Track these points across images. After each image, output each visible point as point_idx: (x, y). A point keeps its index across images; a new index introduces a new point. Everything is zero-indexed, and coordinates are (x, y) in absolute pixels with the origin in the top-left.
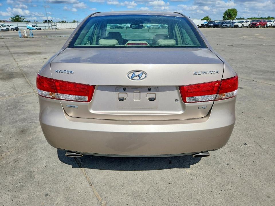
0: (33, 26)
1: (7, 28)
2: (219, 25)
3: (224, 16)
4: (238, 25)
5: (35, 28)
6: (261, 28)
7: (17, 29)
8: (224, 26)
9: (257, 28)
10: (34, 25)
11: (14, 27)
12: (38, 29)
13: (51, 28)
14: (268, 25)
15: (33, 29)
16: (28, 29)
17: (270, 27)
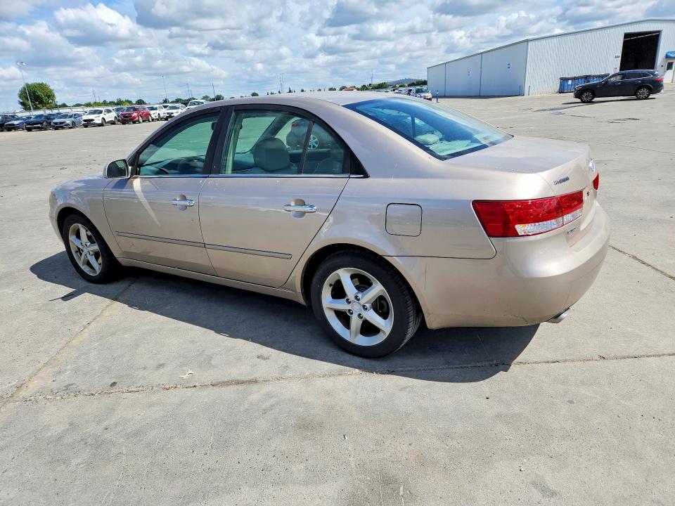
2: (41, 124)
3: (21, 101)
4: (92, 120)
6: (144, 123)
8: (56, 123)
9: (134, 123)
14: (153, 116)
17: (158, 120)
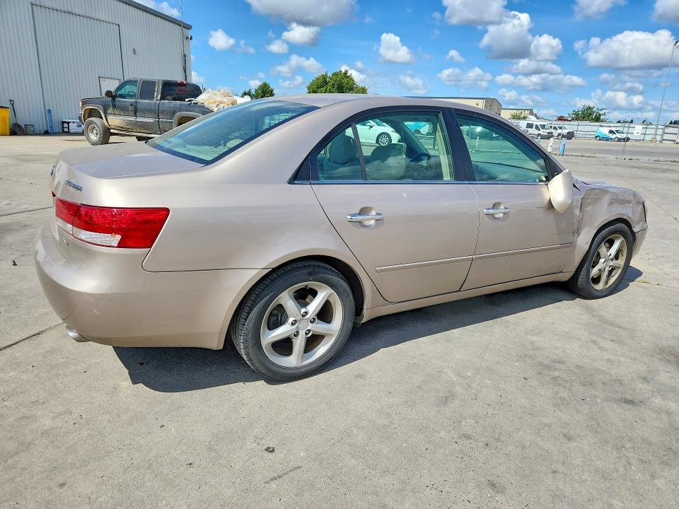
0: (611, 132)
1: (548, 133)
5: (614, 136)
7: (570, 136)
10: (614, 129)
11: (565, 132)
12: (619, 140)
13: (659, 138)
15: (607, 139)
16: (596, 137)
